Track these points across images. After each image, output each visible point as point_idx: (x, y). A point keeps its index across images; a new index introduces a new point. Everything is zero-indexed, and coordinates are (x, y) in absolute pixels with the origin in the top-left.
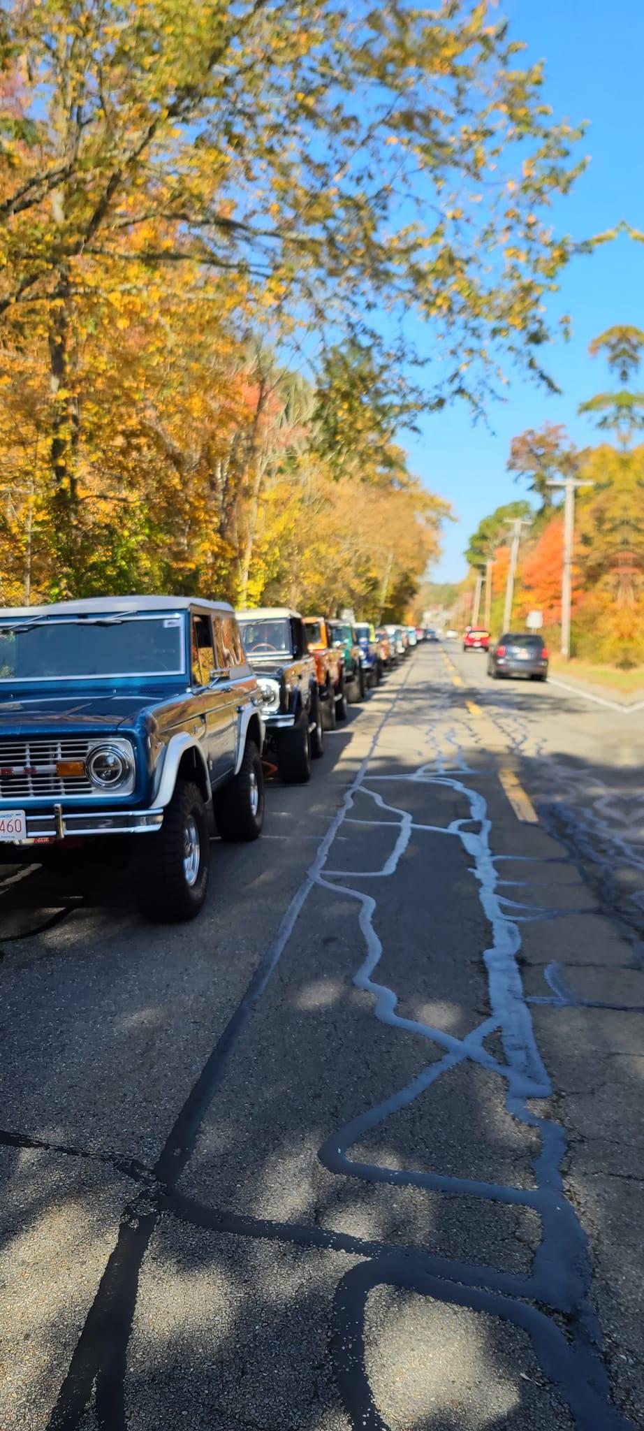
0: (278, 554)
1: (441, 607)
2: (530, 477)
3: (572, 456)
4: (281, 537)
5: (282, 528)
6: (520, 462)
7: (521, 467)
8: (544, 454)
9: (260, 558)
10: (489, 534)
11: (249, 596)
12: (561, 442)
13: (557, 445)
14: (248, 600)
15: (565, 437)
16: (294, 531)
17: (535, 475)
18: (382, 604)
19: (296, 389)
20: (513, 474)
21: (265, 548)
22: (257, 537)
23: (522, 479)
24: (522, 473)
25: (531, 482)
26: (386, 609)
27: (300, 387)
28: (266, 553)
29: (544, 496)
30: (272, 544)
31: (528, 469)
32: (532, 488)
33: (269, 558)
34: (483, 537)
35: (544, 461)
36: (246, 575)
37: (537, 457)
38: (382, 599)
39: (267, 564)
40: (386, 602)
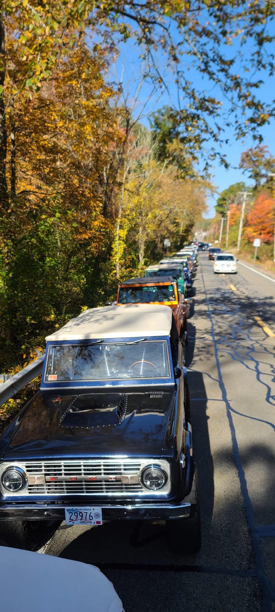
0: (135, 215)
1: (202, 230)
2: (249, 171)
3: (271, 161)
4: (136, 206)
5: (136, 202)
6: (245, 165)
7: (246, 167)
8: (257, 160)
9: (125, 217)
10: (226, 198)
11: (120, 237)
12: (265, 154)
13: (263, 156)
14: (119, 239)
15: (268, 152)
16: (143, 203)
17: (252, 171)
18: (181, 233)
19: (141, 130)
20: (242, 170)
21: (128, 212)
22: (124, 206)
23: (246, 172)
24: (246, 170)
25: (250, 174)
26: (183, 236)
27: (143, 130)
28: (128, 215)
29: (257, 180)
30: (132, 210)
31: (250, 167)
32: (250, 177)
33: (130, 217)
34: (224, 199)
35: (257, 164)
36: (118, 227)
37: (254, 162)
38: (181, 231)
39: (129, 220)
40: (182, 232)
